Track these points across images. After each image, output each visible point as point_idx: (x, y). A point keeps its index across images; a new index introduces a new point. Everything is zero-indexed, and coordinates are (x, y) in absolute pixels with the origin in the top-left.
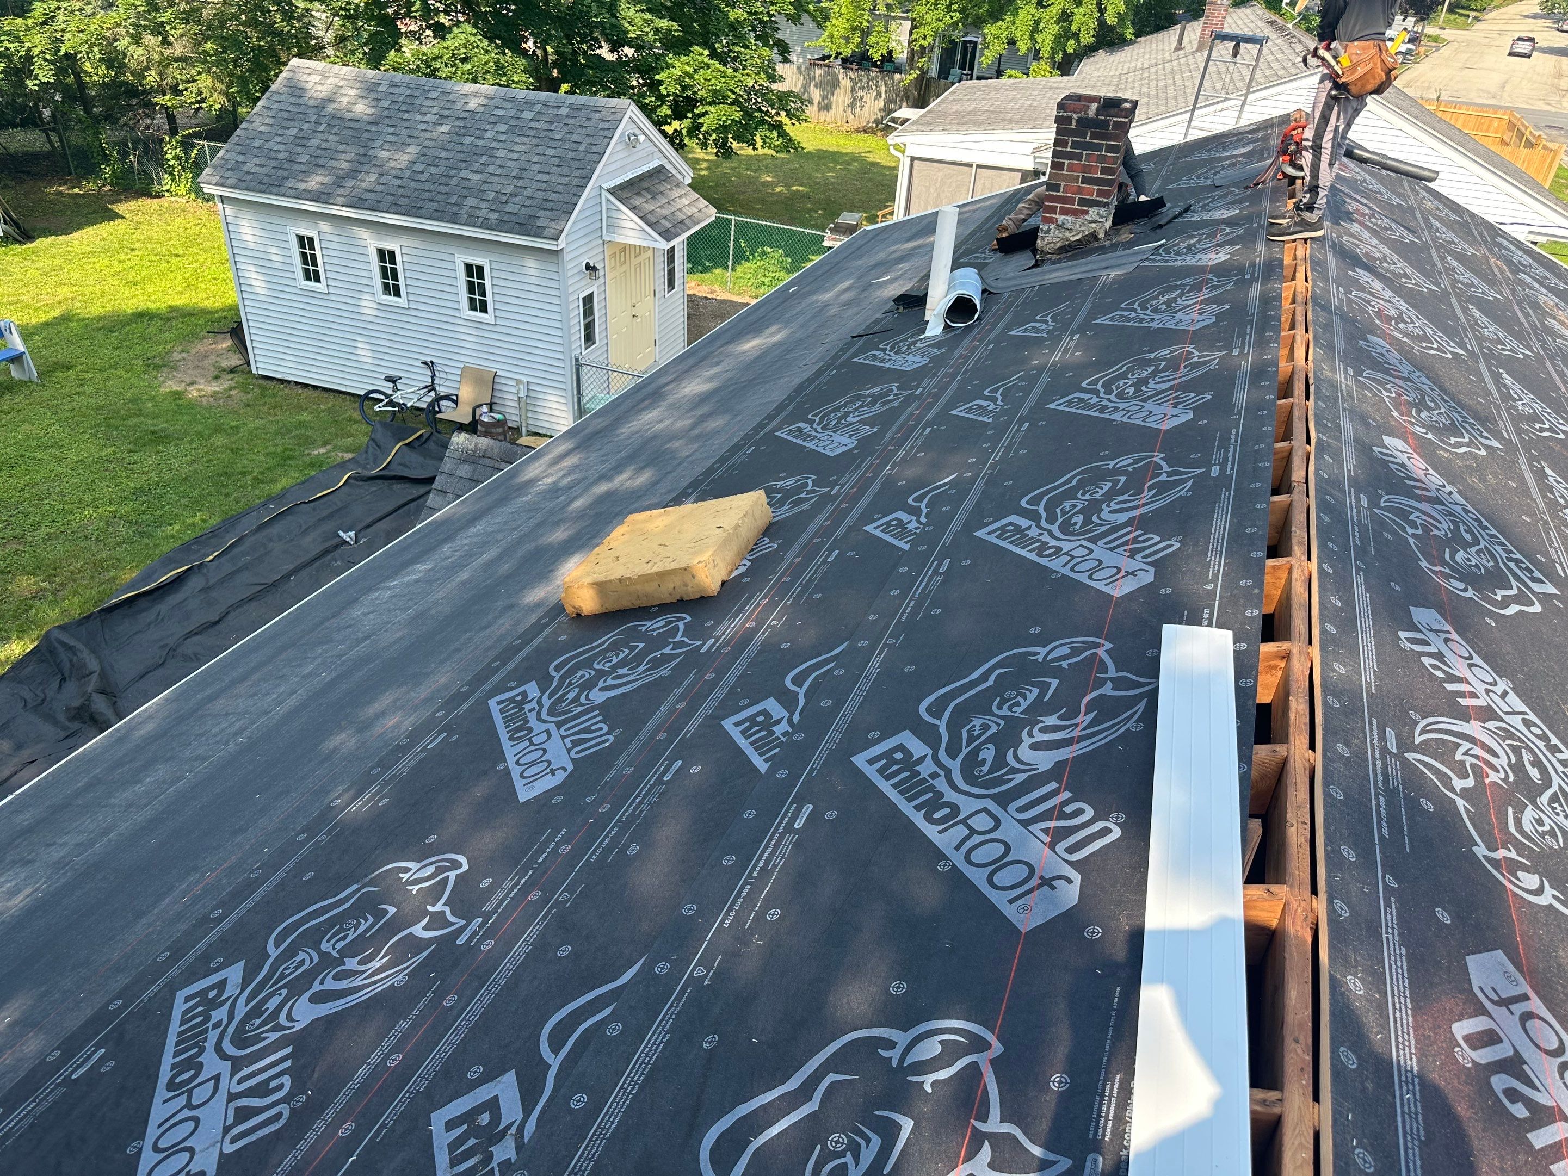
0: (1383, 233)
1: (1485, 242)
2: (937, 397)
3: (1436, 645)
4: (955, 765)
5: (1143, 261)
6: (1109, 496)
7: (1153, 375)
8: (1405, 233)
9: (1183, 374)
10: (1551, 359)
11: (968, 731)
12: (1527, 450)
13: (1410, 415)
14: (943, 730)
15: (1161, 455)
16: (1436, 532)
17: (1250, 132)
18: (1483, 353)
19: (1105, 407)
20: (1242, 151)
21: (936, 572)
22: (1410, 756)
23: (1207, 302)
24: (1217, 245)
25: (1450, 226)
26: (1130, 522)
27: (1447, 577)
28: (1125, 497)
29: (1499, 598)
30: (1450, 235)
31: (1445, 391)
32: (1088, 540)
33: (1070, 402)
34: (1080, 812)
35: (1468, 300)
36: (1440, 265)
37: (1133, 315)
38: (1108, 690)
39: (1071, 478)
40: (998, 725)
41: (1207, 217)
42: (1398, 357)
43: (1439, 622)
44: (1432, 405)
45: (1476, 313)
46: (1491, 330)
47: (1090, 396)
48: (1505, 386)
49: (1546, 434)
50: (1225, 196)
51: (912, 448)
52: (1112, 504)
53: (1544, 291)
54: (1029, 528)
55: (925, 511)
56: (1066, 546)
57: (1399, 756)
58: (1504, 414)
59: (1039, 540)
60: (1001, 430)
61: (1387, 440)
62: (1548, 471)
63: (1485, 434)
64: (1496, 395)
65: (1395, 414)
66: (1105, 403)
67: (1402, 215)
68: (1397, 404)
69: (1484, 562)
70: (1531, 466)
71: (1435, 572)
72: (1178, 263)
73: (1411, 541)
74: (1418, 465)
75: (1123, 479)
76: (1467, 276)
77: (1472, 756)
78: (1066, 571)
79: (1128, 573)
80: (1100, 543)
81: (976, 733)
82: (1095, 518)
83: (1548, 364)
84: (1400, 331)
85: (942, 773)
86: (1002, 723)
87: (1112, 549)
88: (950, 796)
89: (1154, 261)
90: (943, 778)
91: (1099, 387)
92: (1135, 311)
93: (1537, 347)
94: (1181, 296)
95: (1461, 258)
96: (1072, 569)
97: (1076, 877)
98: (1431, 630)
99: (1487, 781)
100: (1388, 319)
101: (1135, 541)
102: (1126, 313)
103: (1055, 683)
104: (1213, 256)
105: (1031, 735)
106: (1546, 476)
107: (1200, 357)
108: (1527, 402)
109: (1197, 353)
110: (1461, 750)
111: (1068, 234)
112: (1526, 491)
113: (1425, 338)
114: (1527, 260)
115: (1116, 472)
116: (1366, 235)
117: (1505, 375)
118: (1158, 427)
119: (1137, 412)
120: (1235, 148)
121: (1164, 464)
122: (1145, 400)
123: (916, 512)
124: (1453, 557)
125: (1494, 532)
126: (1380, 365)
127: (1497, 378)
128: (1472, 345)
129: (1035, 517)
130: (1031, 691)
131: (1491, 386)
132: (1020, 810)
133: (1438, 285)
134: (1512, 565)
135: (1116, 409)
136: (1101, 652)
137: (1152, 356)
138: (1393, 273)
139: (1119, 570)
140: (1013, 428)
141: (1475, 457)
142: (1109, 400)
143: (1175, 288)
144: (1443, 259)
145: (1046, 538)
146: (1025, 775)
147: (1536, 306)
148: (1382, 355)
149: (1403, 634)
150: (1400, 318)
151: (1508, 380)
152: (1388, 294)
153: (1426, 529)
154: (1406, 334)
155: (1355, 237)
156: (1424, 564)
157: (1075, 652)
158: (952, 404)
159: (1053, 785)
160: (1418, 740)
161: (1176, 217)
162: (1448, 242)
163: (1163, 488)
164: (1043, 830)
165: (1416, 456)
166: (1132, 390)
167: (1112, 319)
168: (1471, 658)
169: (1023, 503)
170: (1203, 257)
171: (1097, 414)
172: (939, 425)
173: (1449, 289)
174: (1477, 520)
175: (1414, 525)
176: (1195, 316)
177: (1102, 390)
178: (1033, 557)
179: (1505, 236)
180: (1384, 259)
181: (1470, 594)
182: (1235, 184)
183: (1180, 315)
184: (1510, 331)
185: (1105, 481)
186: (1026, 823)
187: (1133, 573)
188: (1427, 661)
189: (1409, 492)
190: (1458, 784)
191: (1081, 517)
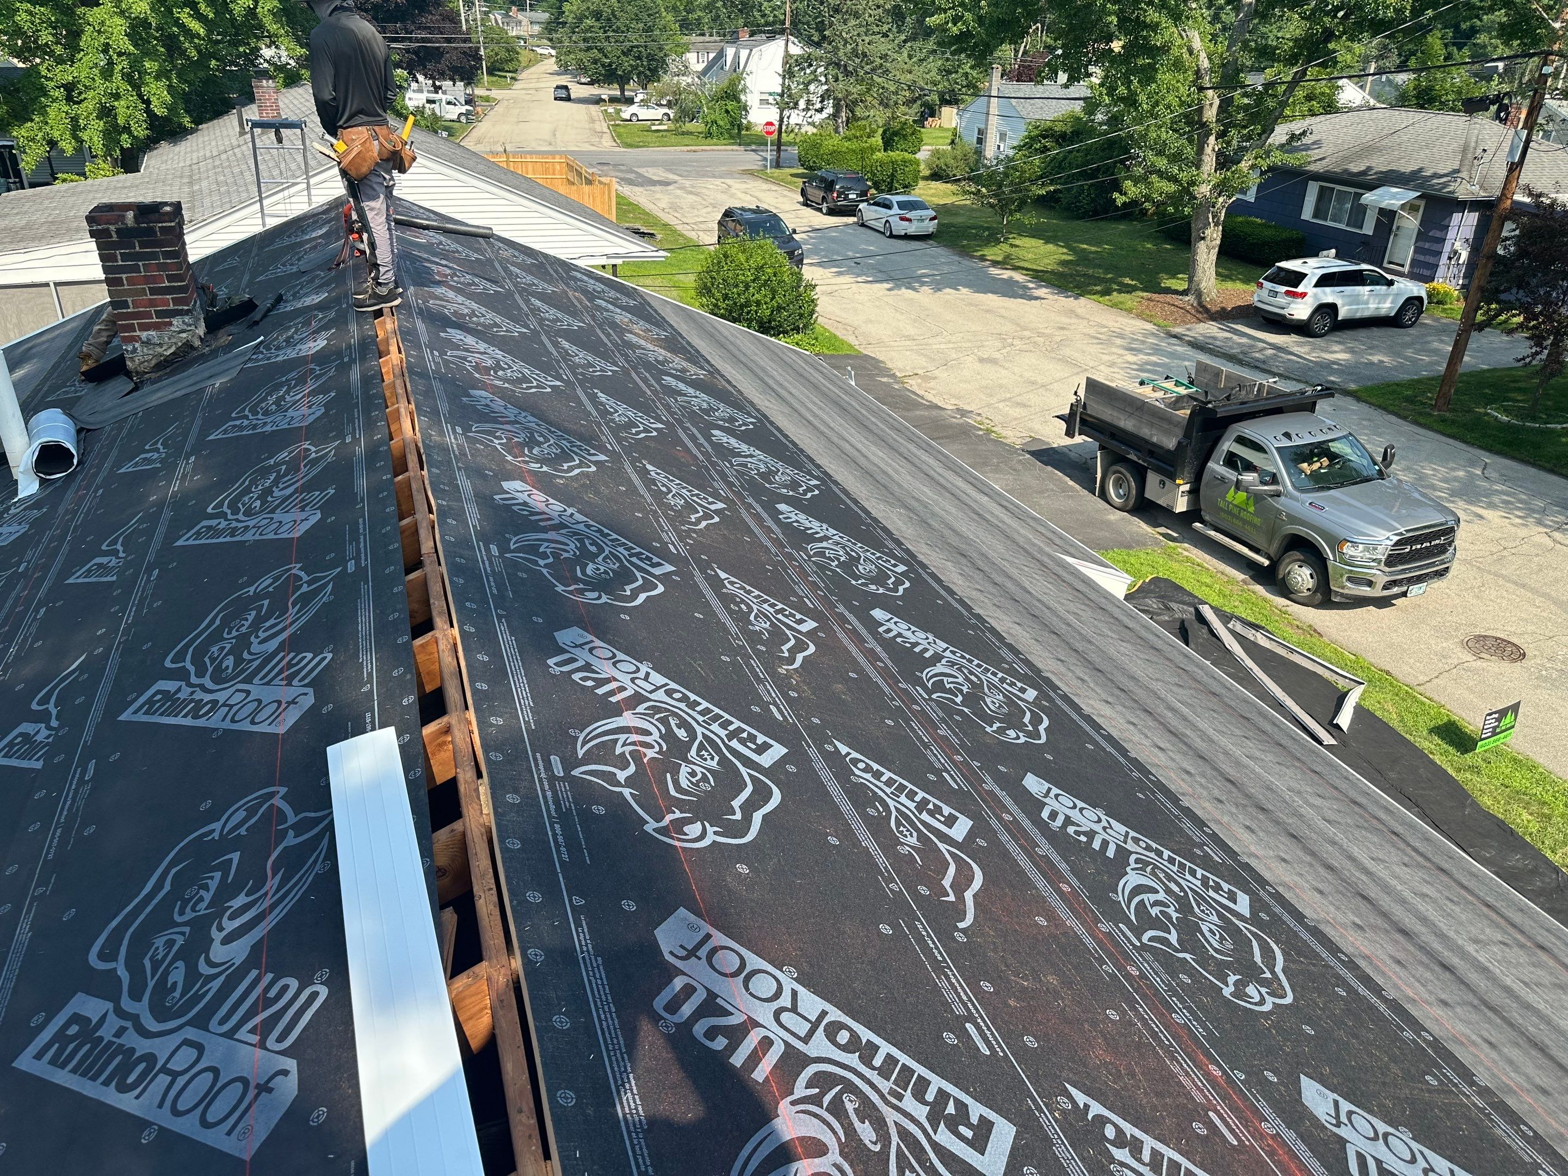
0: (468, 290)
1: (562, 278)
2: (46, 568)
3: (583, 656)
4: (141, 1008)
5: (245, 362)
6: (255, 626)
7: (276, 482)
8: (488, 285)
9: (305, 474)
10: (635, 368)
11: (151, 959)
12: (629, 454)
13: (524, 455)
14: (123, 973)
15: (299, 566)
16: (565, 555)
17: (324, 212)
18: (577, 379)
19: (236, 529)
20: (321, 232)
21: (81, 782)
22: (576, 772)
23: (313, 393)
24: (314, 332)
25: (528, 269)
26: (281, 647)
27: (581, 592)
28: (272, 621)
29: (628, 593)
30: (529, 279)
31: (551, 424)
32: (243, 681)
33: (198, 533)
34: (285, 988)
35: (555, 333)
36: (526, 309)
37: (246, 422)
38: (291, 840)
39: (213, 618)
40: (183, 934)
41: (299, 305)
42: (502, 403)
43: (582, 636)
44: (541, 439)
45: (565, 344)
46: (581, 356)
47: (217, 521)
48: (602, 404)
49: (643, 435)
50: (312, 281)
51: (26, 639)
52: (260, 633)
53: (619, 311)
54: (179, 690)
55: (54, 712)
56: (221, 697)
57: (568, 778)
58: (605, 429)
59: (192, 701)
60: (128, 585)
61: (506, 485)
62: (649, 467)
63: (592, 451)
64: (595, 413)
65: (509, 458)
66: (234, 524)
67: (482, 269)
68: (509, 448)
69: (612, 566)
70: (635, 467)
71: (570, 592)
72: (280, 358)
73: (545, 571)
74: (538, 499)
75: (266, 602)
76: (551, 313)
77: (630, 744)
78: (227, 725)
79: (289, 703)
80: (256, 681)
81: (159, 957)
82: (246, 655)
83: (634, 375)
84: (500, 379)
85: (128, 1024)
86: (187, 930)
87: (268, 683)
88: (143, 1046)
89: (257, 360)
90: (131, 1030)
91: (225, 509)
92: (246, 417)
93: (622, 362)
94: (287, 392)
95: (542, 297)
96: (233, 721)
97: (291, 1064)
98: (576, 646)
99: (645, 760)
100: (487, 370)
101: (290, 665)
102: (238, 423)
103: (236, 857)
104: (311, 344)
105: (220, 929)
106: (648, 472)
107: (316, 452)
108: (622, 412)
109: (313, 449)
110: (620, 743)
111: (159, 350)
112: (633, 490)
113: (525, 379)
114: (600, 287)
115: (258, 597)
116: (451, 294)
117: (600, 394)
118: (291, 536)
119: (268, 525)
120: (313, 230)
121: (302, 574)
122: (273, 511)
123: (43, 717)
124: (584, 572)
125: (615, 536)
126: (487, 416)
127: (593, 398)
128: (566, 374)
129: (182, 675)
130: (212, 878)
131: (590, 408)
132: (222, 1022)
133: (527, 327)
134: (634, 560)
135: (247, 527)
136: (277, 801)
137: (272, 462)
138: (483, 325)
139: (279, 703)
140: (142, 580)
141: (586, 475)
142: (238, 520)
143: (281, 385)
144: (527, 302)
145: (199, 695)
146: (222, 978)
147: (614, 325)
148: (487, 405)
149: (551, 662)
150: (498, 367)
151: (602, 397)
152: (482, 346)
153: (556, 555)
154: (506, 380)
155: (442, 299)
156: (560, 588)
157: (251, 812)
158: (66, 571)
159: (254, 973)
160: (581, 753)
161: (269, 310)
162: (529, 285)
163: (306, 599)
164: (250, 1032)
165: (535, 491)
166: (258, 503)
167: (225, 432)
168: (614, 656)
169: (168, 664)
170: (303, 347)
171: (228, 539)
172: (54, 603)
173: (538, 328)
174: (599, 531)
175: (544, 556)
176: (305, 410)
177: (229, 512)
178: (189, 722)
179: (577, 268)
180: (473, 313)
181: (604, 599)
182: (319, 267)
183: (291, 413)
184: (597, 353)
185: (247, 610)
186: (230, 1035)
187: (294, 702)
188: (576, 677)
189: (535, 527)
190: (622, 776)
191: (231, 658)
